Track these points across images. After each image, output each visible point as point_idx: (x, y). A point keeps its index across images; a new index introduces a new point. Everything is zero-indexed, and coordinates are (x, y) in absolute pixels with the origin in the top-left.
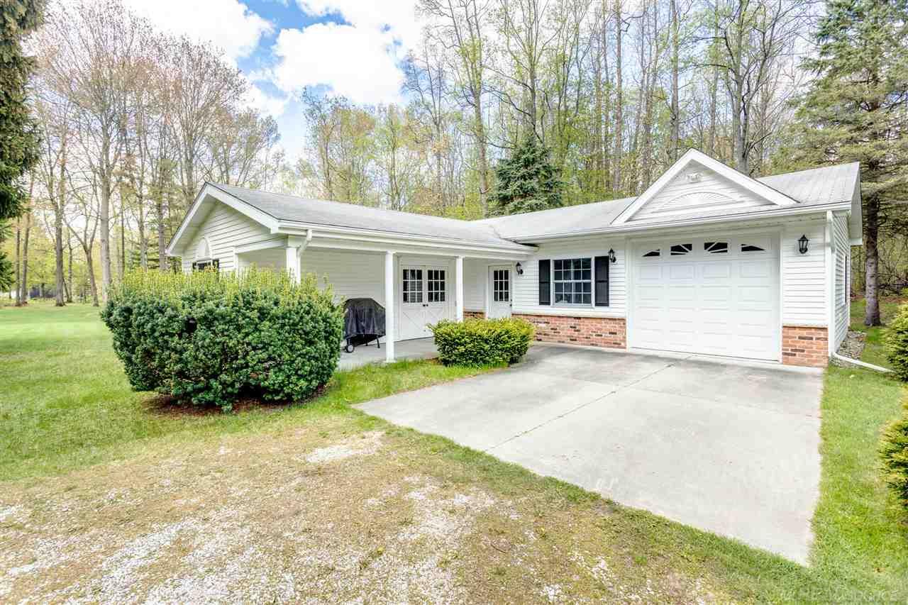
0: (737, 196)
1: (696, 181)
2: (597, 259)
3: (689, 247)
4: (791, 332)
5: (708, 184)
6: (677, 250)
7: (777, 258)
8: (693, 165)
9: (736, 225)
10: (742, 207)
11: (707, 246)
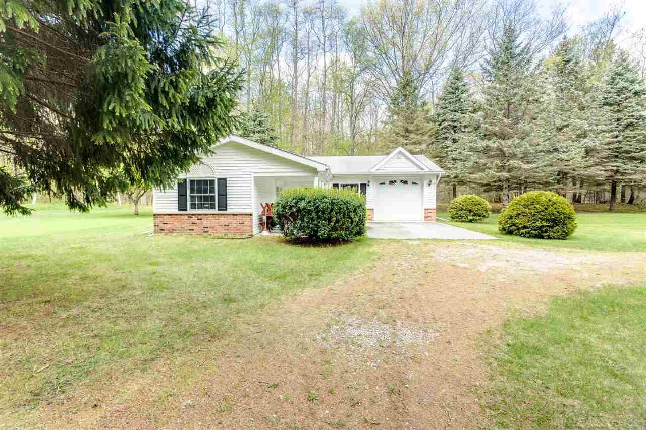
0: (411, 165)
1: (399, 158)
2: (361, 184)
3: (395, 181)
4: (427, 211)
5: (403, 159)
6: (391, 182)
7: (422, 186)
8: (400, 152)
9: (412, 175)
10: (413, 170)
11: (401, 181)
